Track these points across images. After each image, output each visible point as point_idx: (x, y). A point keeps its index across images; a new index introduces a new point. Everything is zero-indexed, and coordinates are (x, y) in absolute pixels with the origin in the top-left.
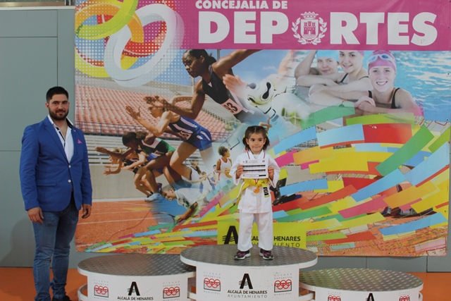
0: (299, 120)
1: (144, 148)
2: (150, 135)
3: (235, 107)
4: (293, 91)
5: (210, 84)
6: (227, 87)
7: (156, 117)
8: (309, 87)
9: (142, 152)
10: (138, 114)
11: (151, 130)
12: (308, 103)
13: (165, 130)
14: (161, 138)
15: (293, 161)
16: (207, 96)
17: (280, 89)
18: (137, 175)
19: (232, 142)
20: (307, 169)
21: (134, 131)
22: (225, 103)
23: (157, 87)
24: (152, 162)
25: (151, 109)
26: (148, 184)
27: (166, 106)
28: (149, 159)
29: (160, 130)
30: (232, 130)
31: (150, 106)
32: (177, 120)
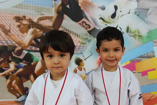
0: (140, 36)
1: (14, 59)
2: (19, 48)
3: (88, 25)
4: (136, 13)
5: (68, 6)
6: (82, 8)
7: (23, 33)
8: (148, 10)
9: (12, 62)
10: (9, 31)
11: (19, 44)
12: (147, 23)
13: (31, 44)
14: (27, 50)
15: (135, 69)
16: (65, 16)
17: (125, 11)
18: (9, 81)
19: (86, 54)
20: (146, 76)
21: (6, 44)
22: (81, 22)
23: (24, 9)
24: (20, 70)
25: (19, 26)
26: (17, 88)
27: (32, 24)
28: (17, 67)
29: (27, 43)
30: (86, 44)
31: (18, 24)
32: (40, 36)
